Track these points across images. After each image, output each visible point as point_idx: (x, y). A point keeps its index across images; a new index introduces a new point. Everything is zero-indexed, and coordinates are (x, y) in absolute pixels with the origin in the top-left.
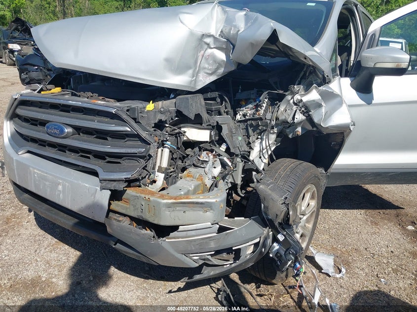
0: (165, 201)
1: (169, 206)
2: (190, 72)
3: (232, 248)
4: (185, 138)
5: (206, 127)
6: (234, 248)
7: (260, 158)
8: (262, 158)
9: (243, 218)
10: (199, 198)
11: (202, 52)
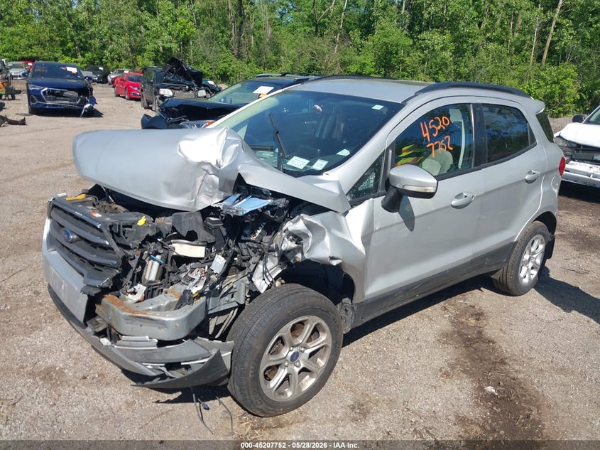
0: (124, 313)
1: (127, 318)
2: (189, 195)
3: (180, 363)
4: (174, 254)
5: (200, 243)
6: (182, 364)
7: (264, 279)
8: (266, 279)
9: (207, 340)
10: (155, 315)
11: (202, 177)
